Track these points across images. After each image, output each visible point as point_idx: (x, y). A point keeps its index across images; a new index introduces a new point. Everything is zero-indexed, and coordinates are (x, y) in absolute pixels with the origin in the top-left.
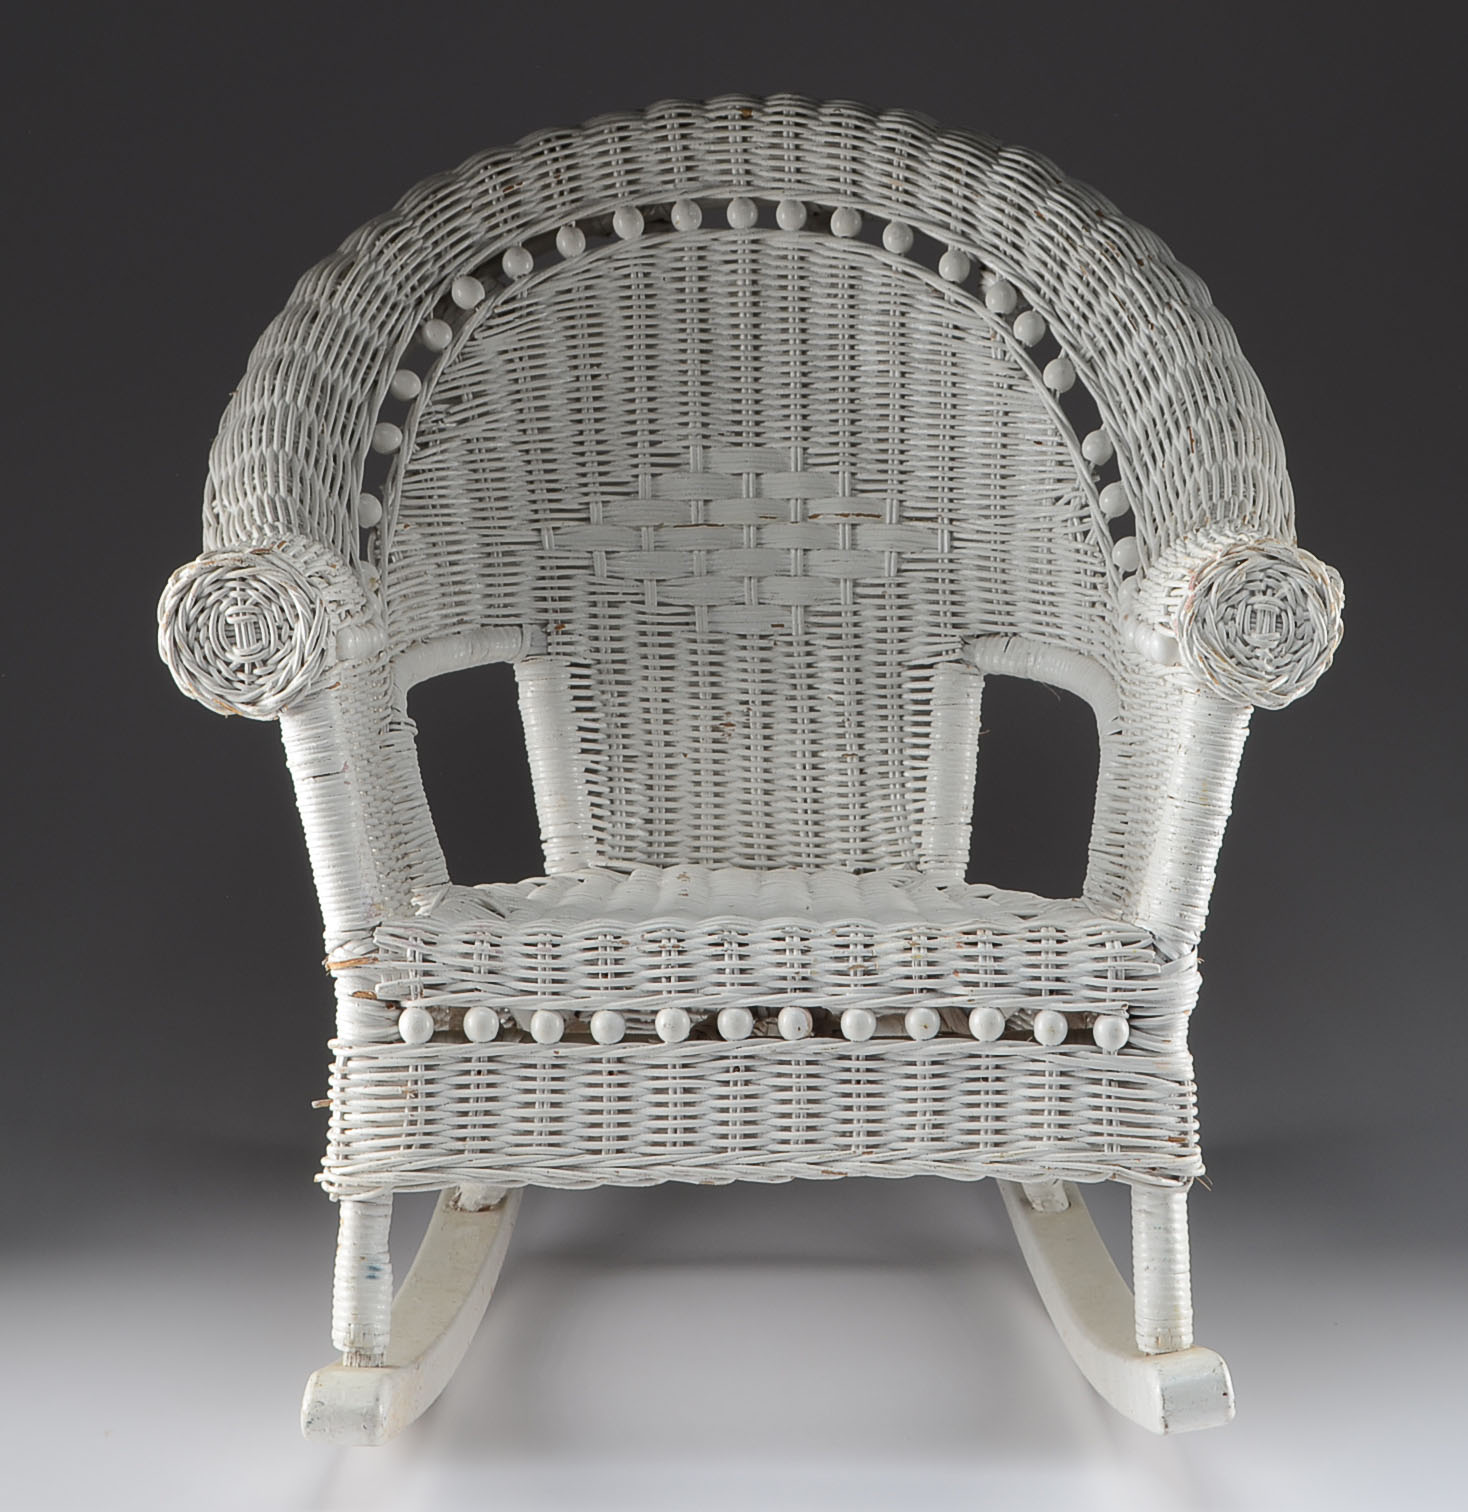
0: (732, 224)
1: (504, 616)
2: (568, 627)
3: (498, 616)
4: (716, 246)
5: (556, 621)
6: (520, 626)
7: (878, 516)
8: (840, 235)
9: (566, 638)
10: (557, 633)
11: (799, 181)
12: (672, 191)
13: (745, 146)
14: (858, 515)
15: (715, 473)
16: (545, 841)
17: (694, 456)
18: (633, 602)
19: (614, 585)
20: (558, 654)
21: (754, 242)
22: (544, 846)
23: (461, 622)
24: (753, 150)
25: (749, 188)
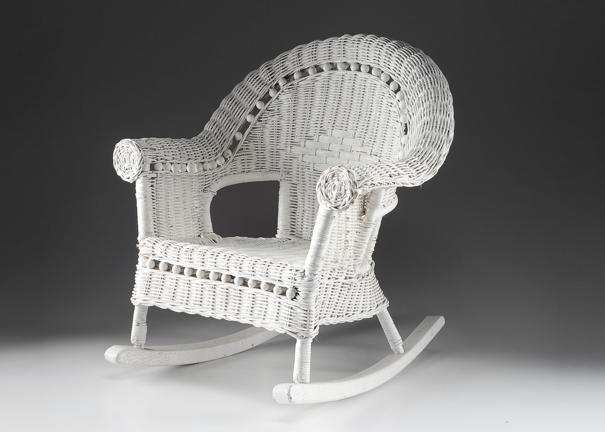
0: (351, 69)
1: (276, 168)
2: (290, 173)
3: (274, 168)
4: (346, 75)
5: (288, 171)
6: (280, 171)
7: (366, 153)
8: (373, 75)
9: (290, 176)
10: (288, 175)
11: (367, 59)
12: (338, 59)
13: (357, 48)
14: (361, 152)
15: (334, 137)
16: (278, 229)
17: (329, 132)
18: (308, 169)
19: (303, 164)
20: (287, 180)
21: (355, 75)
22: (277, 230)
23: (262, 168)
24: (359, 50)
25: (357, 60)
